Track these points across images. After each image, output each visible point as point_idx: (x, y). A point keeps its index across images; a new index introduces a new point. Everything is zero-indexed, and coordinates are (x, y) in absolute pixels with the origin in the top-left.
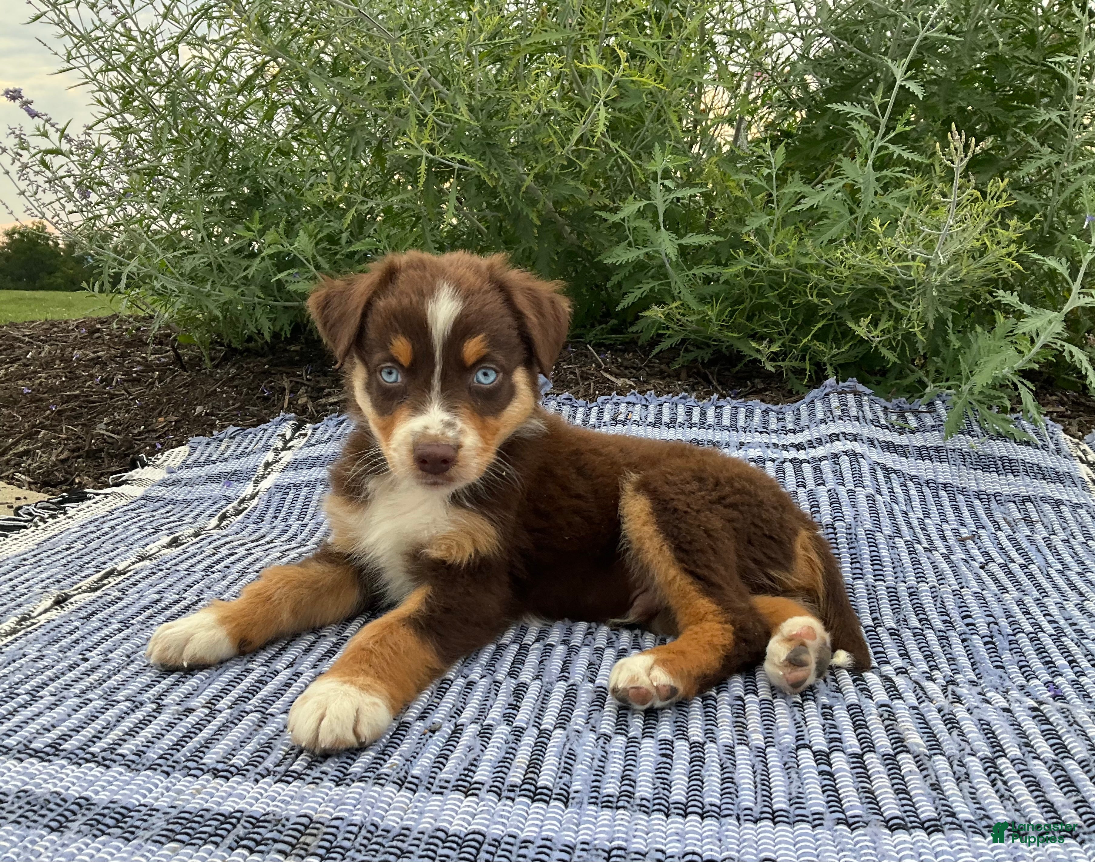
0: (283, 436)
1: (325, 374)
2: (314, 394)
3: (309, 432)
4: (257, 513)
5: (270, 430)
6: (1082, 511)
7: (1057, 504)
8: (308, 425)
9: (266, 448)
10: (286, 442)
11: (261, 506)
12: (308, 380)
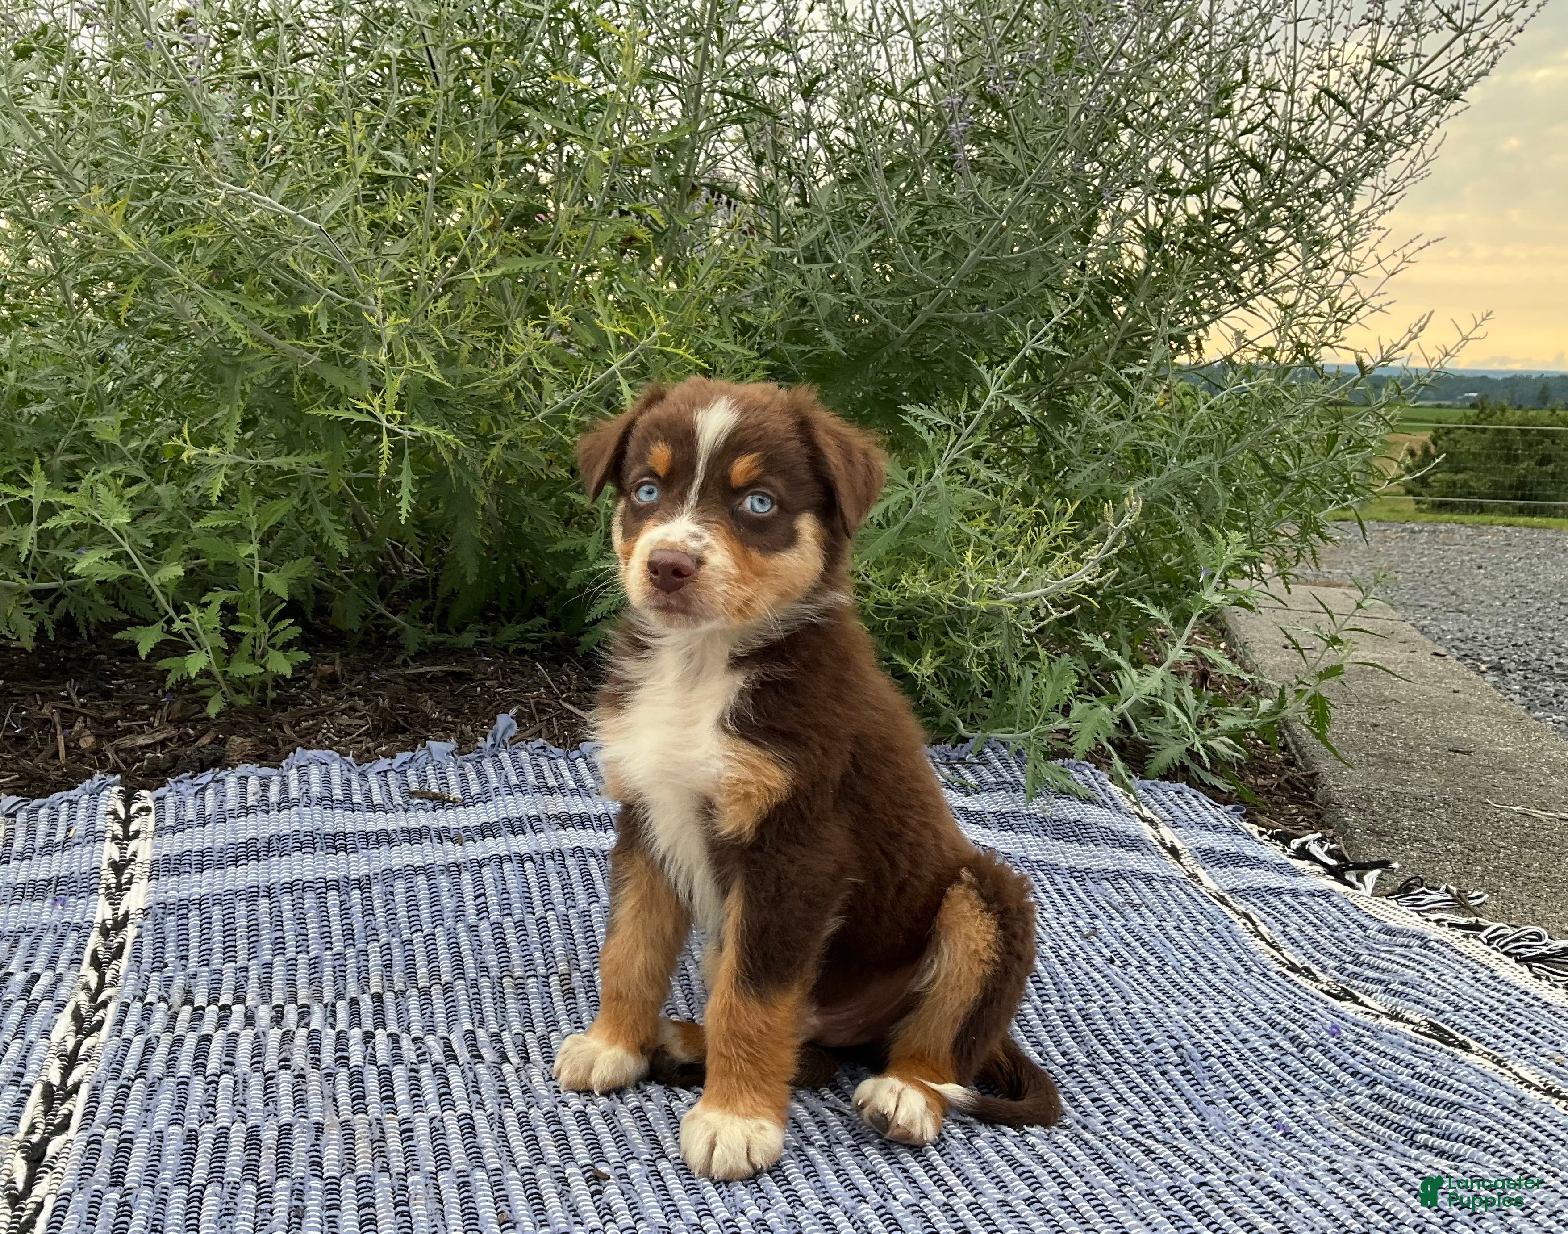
0: (114, 813)
1: (107, 695)
2: (103, 730)
3: (151, 804)
4: (147, 953)
5: (83, 803)
6: (1172, 886)
7: (1148, 879)
8: (144, 793)
9: (95, 836)
10: (126, 823)
11: (148, 940)
12: (83, 706)
